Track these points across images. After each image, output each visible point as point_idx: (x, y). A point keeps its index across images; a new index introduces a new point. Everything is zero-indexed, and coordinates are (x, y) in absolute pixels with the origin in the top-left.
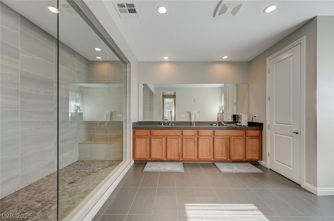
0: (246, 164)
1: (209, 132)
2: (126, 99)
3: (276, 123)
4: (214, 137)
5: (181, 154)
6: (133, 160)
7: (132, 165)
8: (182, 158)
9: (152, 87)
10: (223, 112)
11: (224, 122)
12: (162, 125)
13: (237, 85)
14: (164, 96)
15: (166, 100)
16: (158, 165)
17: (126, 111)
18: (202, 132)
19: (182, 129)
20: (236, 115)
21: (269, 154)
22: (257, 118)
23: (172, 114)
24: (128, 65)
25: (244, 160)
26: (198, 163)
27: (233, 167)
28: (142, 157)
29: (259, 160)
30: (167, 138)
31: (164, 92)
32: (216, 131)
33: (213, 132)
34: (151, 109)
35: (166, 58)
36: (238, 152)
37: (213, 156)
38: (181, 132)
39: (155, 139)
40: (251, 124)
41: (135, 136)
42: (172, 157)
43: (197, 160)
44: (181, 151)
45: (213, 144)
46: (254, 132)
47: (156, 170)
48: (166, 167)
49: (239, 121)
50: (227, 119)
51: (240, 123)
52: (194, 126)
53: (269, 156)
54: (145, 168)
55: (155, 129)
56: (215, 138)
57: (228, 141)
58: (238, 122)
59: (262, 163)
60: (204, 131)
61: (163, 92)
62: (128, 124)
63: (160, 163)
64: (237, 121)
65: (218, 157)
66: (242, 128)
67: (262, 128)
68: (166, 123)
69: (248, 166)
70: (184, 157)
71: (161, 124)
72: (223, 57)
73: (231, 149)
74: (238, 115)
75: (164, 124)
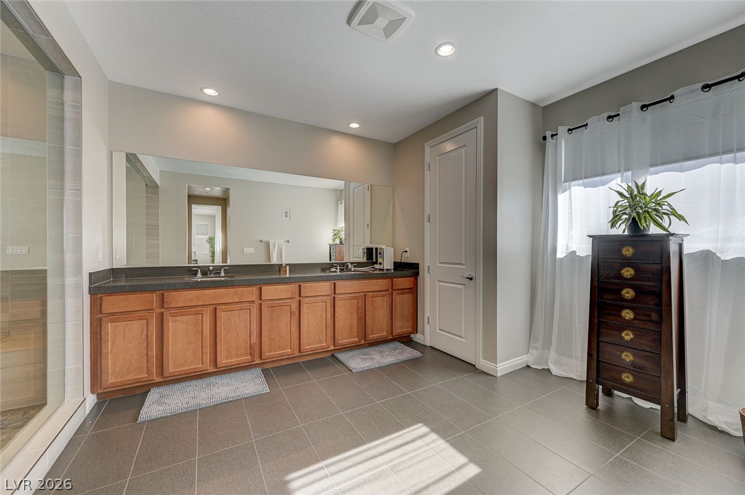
0: (392, 345)
1: (325, 288)
2: (62, 195)
3: (440, 263)
4: (334, 297)
5: (257, 349)
6: (93, 392)
7: (88, 412)
8: (261, 357)
9: (153, 167)
10: (341, 243)
11: (352, 263)
12: (199, 275)
13: (371, 188)
14: (193, 199)
15: (198, 209)
16: (190, 388)
17: (63, 233)
18: (309, 288)
19: (260, 284)
20: (372, 249)
21: (428, 320)
22: (407, 255)
23: (213, 246)
24: (68, 80)
25: (390, 337)
26: (300, 360)
27: (373, 356)
28: (132, 377)
29: (413, 333)
30: (218, 311)
31: (193, 186)
32: (338, 283)
33: (333, 286)
34: (152, 230)
35: (210, 92)
36: (379, 323)
37: (333, 339)
38: (258, 292)
39: (179, 318)
40: (399, 266)
41: (100, 316)
42: (234, 360)
43: (297, 354)
44: (258, 341)
45: (333, 314)
46: (403, 282)
47: (185, 405)
48: (215, 389)
49: (380, 260)
50: (351, 256)
51: (380, 264)
52: (288, 276)
53: (429, 323)
54: (144, 410)
55: (176, 290)
56: (336, 300)
57: (361, 304)
58: (376, 263)
59: (417, 338)
60: (314, 284)
61: (189, 187)
62: (70, 280)
63: (193, 383)
64: (374, 260)
65: (344, 340)
66: (384, 275)
67: (418, 274)
68: (211, 271)
69: (396, 348)
70: (267, 354)
71: (195, 274)
72: (350, 123)
73: (367, 318)
74: (376, 249)
75: (204, 274)
